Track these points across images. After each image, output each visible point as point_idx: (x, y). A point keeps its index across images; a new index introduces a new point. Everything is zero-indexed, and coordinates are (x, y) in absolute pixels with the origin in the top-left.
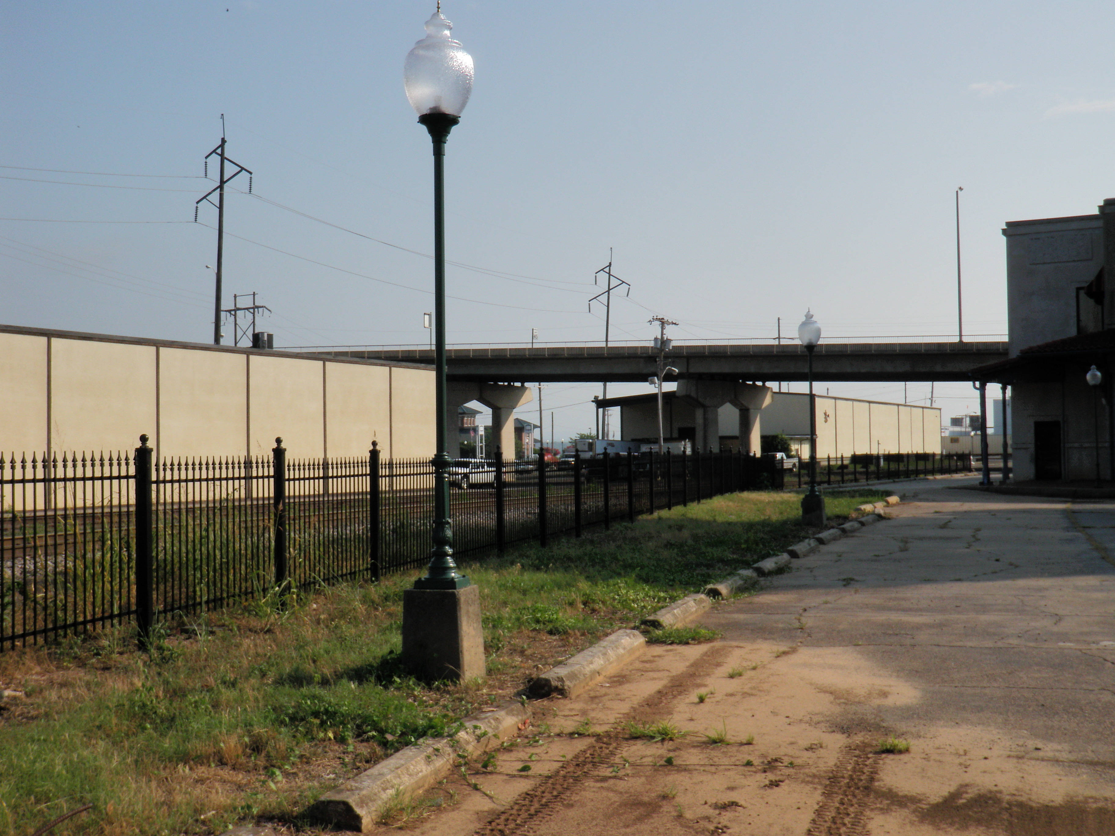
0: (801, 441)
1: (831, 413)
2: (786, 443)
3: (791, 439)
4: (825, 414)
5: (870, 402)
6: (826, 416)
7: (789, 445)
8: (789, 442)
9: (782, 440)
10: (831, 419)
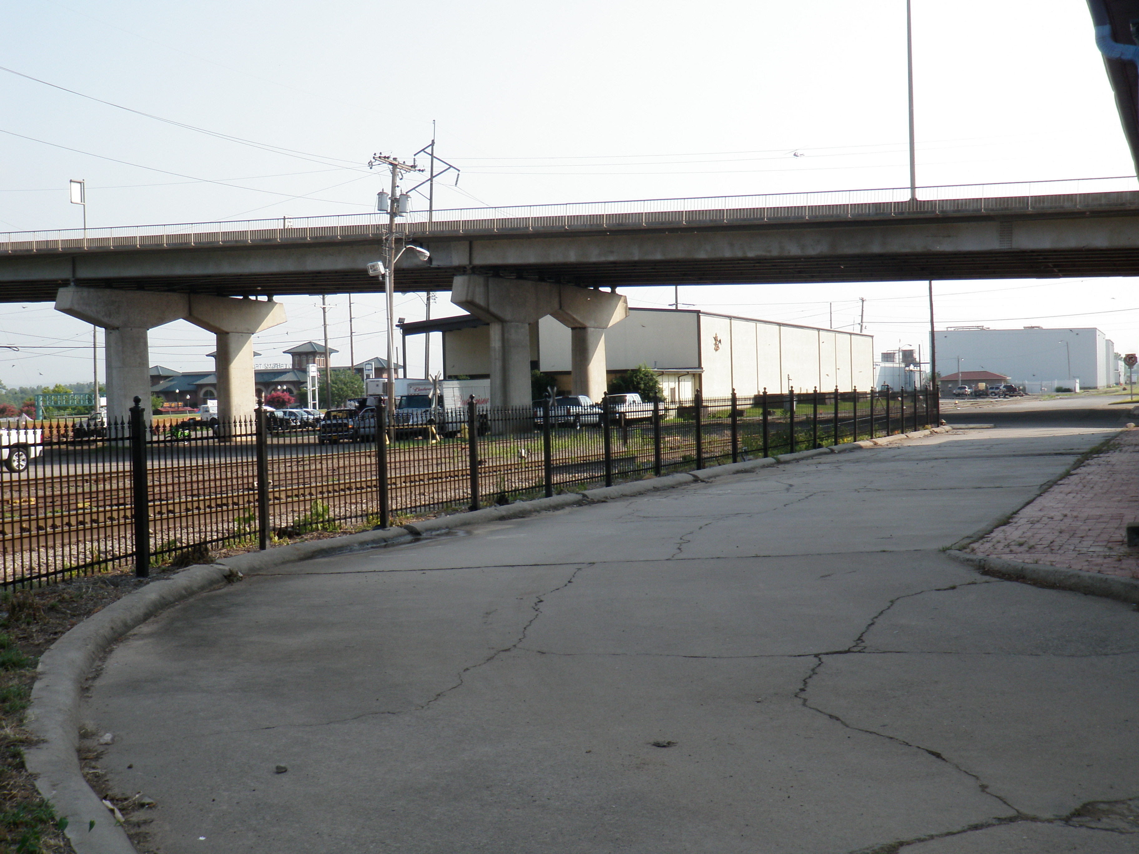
0: (679, 376)
1: (724, 338)
2: (651, 380)
3: (662, 374)
4: (715, 339)
5: (780, 324)
6: (717, 341)
7: (656, 382)
8: (659, 379)
9: (646, 375)
10: (724, 346)
